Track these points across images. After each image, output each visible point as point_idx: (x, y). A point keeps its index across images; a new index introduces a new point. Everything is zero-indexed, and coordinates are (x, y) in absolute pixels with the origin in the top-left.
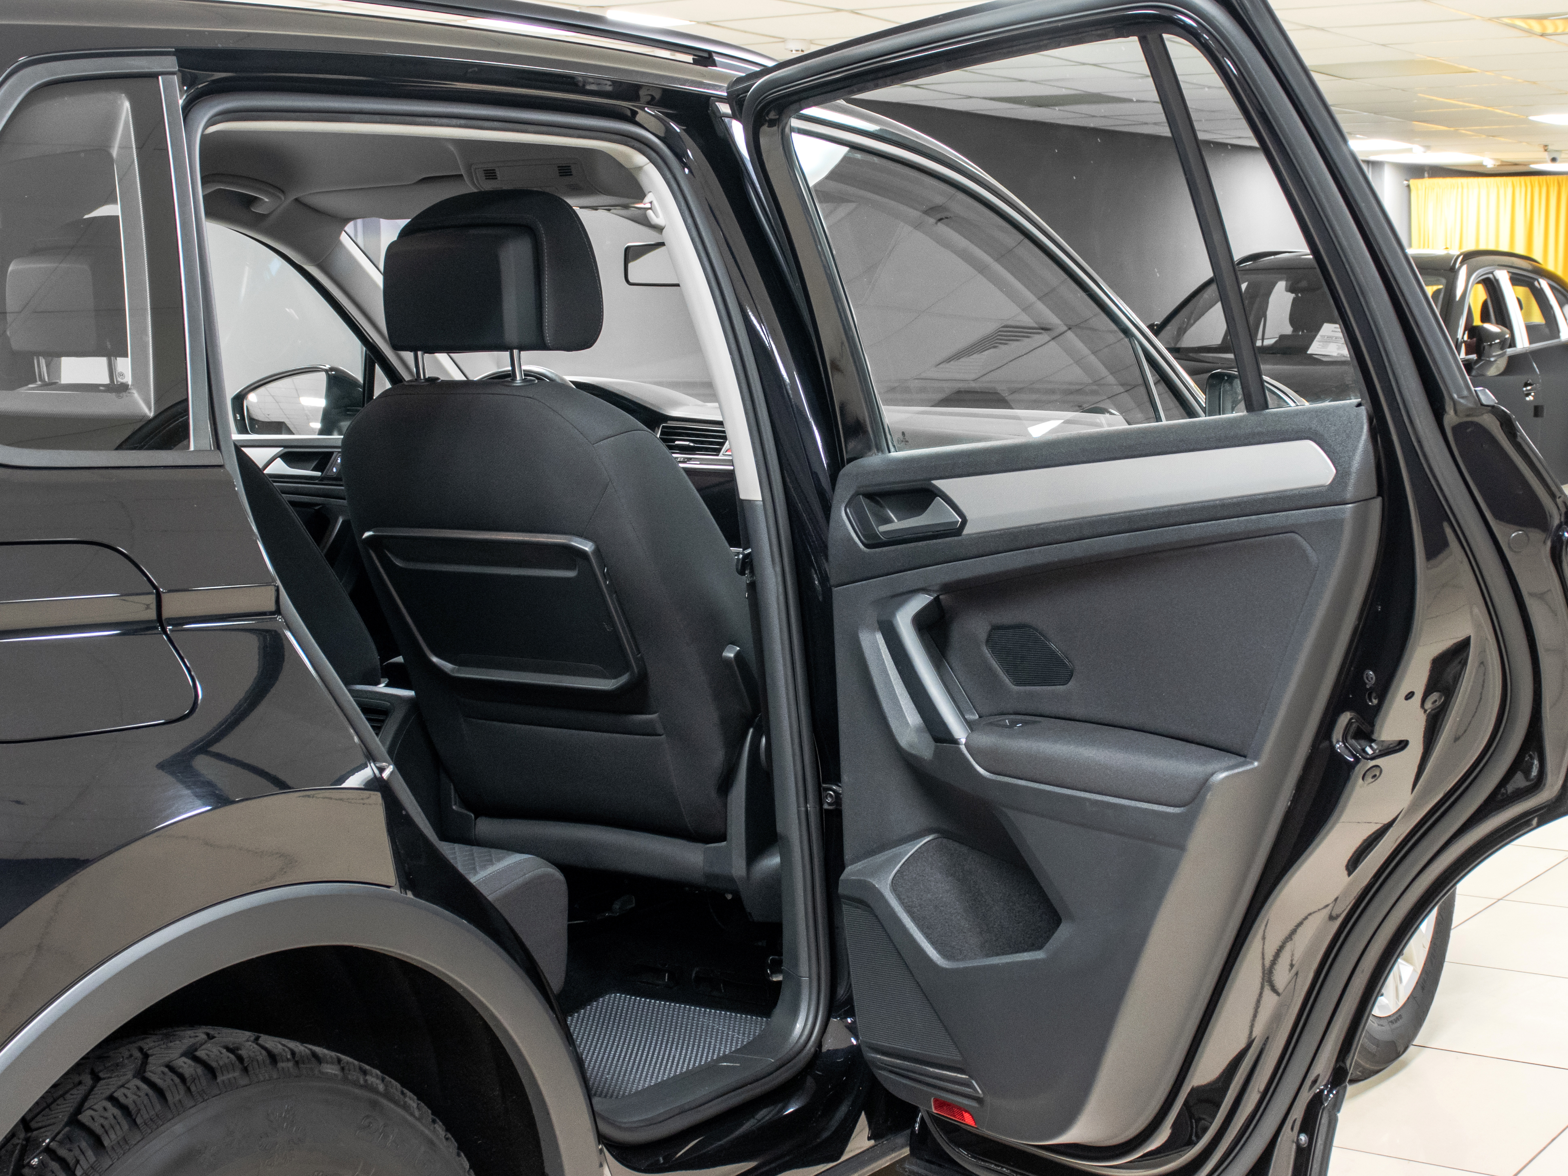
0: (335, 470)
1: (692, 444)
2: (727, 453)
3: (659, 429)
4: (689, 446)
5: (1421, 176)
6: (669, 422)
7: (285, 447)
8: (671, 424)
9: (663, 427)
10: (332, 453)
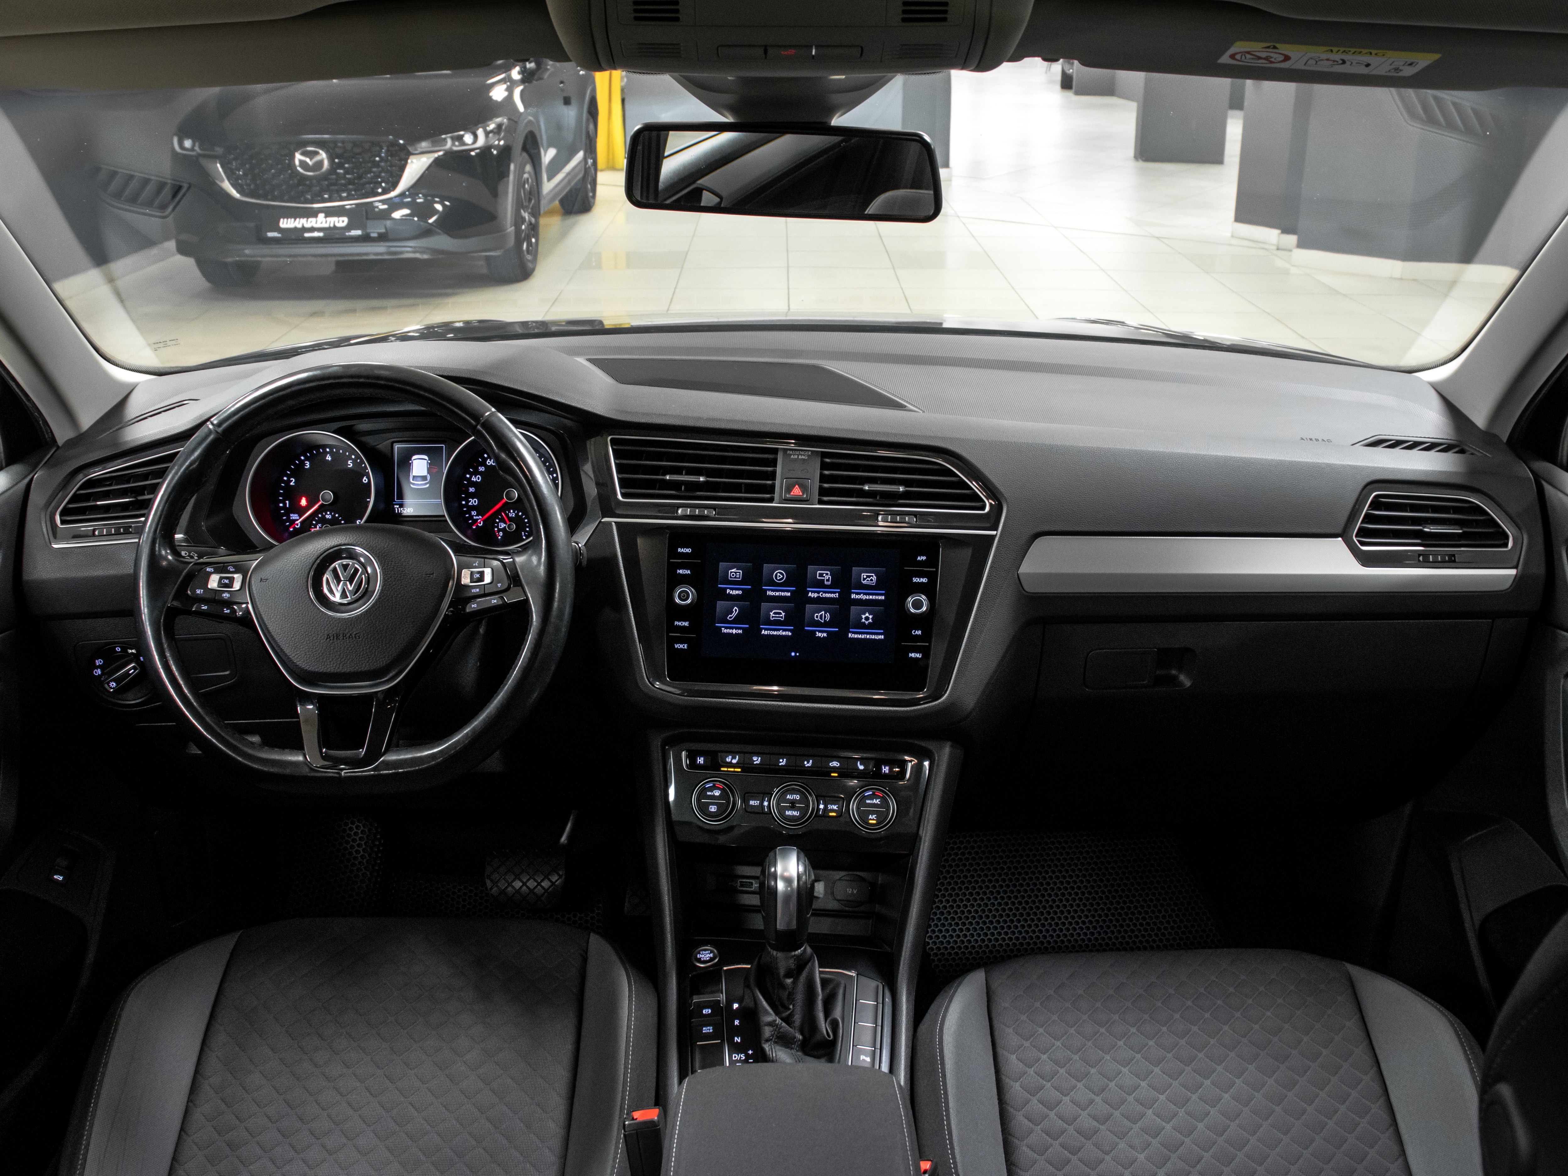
2: (791, 496)
9: (614, 442)
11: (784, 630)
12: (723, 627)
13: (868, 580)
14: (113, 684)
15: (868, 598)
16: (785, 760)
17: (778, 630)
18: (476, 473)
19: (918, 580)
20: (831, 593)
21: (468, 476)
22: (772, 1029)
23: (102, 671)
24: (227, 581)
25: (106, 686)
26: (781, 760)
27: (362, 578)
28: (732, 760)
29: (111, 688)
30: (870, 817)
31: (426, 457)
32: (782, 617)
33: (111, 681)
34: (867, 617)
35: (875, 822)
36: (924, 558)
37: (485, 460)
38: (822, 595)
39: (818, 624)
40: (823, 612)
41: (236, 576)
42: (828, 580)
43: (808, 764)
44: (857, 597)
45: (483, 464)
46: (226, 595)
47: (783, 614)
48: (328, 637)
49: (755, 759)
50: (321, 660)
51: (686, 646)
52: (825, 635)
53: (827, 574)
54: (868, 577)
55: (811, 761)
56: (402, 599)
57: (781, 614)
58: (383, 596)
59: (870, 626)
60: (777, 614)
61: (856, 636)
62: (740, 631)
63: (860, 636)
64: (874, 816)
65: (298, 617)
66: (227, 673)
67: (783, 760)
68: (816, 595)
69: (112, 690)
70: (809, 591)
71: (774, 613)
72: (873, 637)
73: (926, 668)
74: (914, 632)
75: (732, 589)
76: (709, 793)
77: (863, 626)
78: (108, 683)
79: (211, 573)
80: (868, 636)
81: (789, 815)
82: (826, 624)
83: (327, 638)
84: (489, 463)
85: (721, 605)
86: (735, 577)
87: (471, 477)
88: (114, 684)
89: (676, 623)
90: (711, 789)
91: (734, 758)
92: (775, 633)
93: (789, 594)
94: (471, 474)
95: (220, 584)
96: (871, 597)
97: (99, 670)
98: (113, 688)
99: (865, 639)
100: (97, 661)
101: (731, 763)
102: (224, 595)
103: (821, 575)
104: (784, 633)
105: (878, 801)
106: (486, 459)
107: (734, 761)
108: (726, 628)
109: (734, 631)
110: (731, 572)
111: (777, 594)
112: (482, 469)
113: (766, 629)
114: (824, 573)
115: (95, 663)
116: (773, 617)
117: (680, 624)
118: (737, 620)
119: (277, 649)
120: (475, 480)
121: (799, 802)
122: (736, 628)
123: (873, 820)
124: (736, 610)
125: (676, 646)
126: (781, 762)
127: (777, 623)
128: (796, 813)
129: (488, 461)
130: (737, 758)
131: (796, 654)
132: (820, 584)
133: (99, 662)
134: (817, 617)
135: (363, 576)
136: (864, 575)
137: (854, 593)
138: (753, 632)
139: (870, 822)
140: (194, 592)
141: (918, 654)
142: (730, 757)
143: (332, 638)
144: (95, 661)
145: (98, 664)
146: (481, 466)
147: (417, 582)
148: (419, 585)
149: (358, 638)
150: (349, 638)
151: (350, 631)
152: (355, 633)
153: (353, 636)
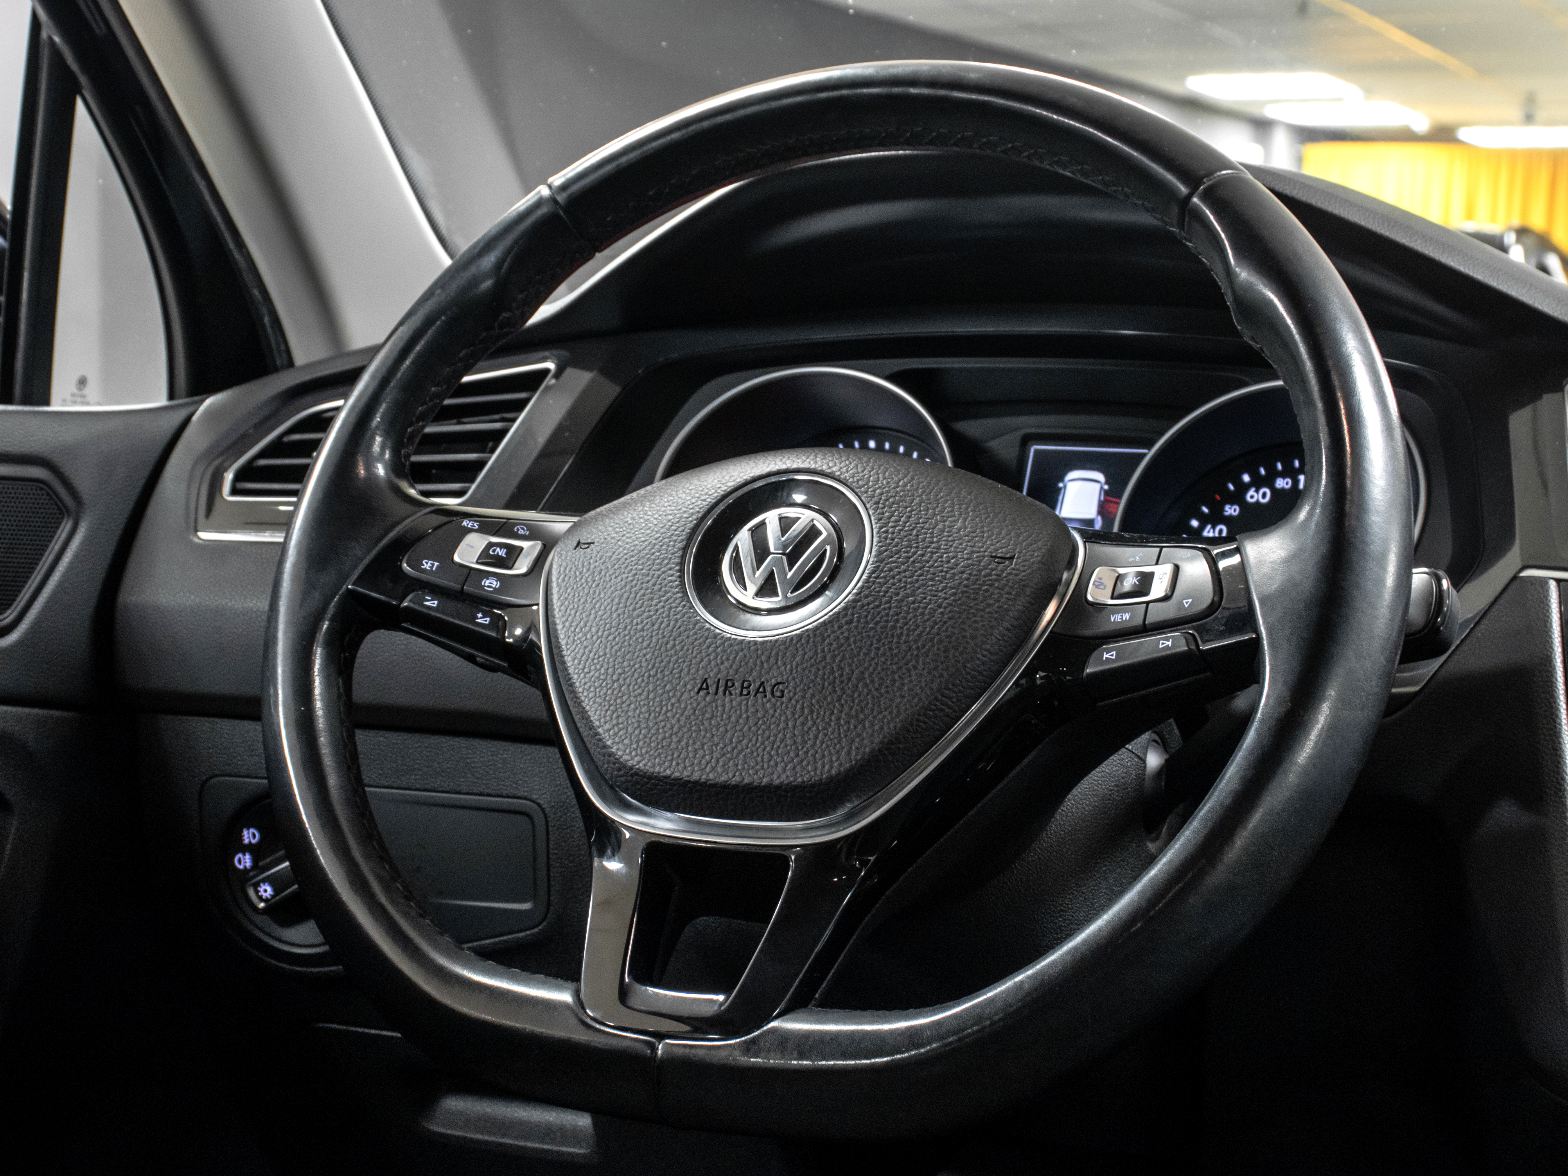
14: (266, 890)
18: (1216, 518)
21: (1195, 523)
23: (255, 861)
24: (502, 552)
25: (251, 892)
27: (826, 550)
29: (261, 899)
31: (1100, 477)
33: (264, 881)
37: (1243, 489)
41: (525, 544)
45: (1238, 497)
46: (490, 584)
48: (704, 686)
50: (673, 746)
56: (915, 609)
58: (866, 597)
65: (642, 630)
66: (526, 906)
69: (262, 905)
78: (256, 886)
79: (471, 530)
83: (701, 689)
84: (1252, 497)
87: (1202, 528)
88: (269, 889)
94: (1204, 521)
95: (486, 557)
97: (248, 856)
98: (266, 901)
100: (245, 832)
102: (486, 582)
106: (1246, 488)
112: (1232, 510)
115: (240, 838)
119: (577, 718)
120: (1210, 535)
129: (1252, 492)
133: (250, 836)
135: (828, 548)
140: (417, 566)
143: (712, 690)
144: (242, 832)
145: (246, 841)
146: (1232, 504)
147: (962, 572)
148: (967, 579)
149: (778, 694)
150: (758, 692)
151: (760, 676)
152: (773, 681)
153: (769, 689)
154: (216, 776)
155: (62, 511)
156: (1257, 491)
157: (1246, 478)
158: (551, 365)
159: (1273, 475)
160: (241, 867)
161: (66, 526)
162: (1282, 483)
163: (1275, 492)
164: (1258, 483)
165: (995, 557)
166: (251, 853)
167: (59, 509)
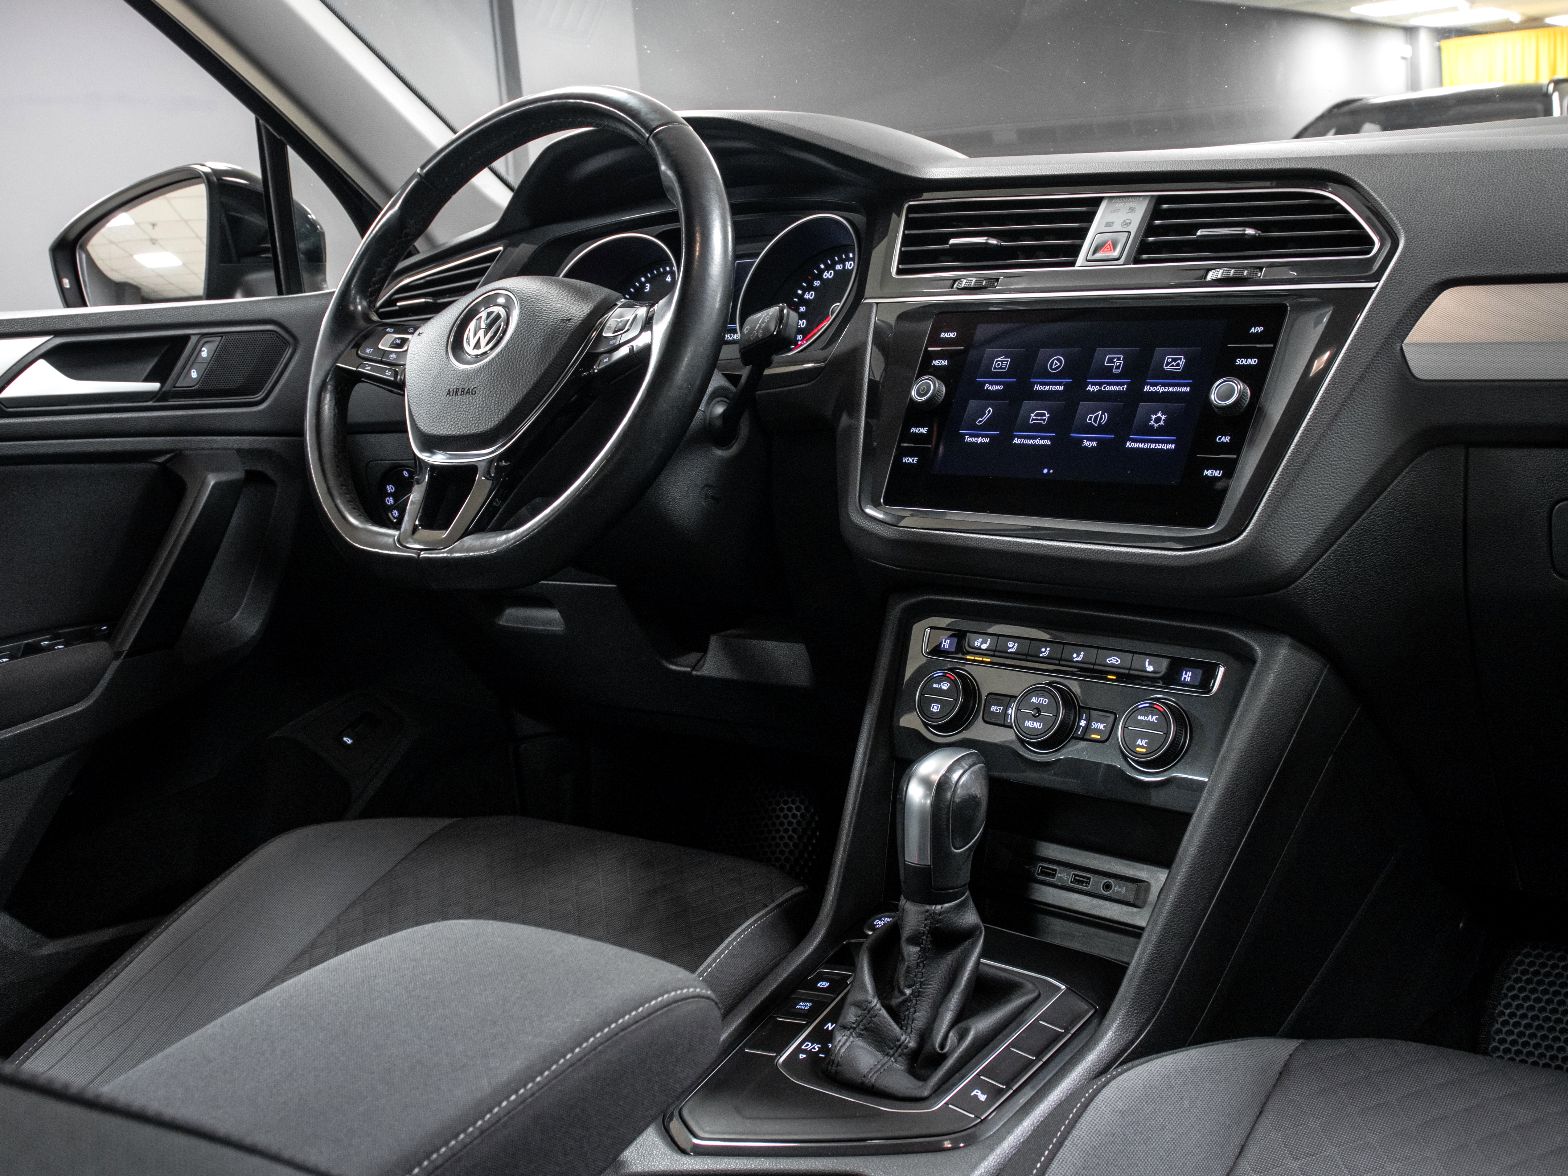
0: (194, 374)
1: (993, 242)
2: (1099, 255)
3: (899, 215)
4: (986, 246)
5: (1448, 37)
6: (926, 195)
7: (57, 333)
8: (930, 198)
9: (911, 209)
10: (187, 338)
11: (1043, 438)
12: (967, 434)
13: (1173, 366)
15: (1166, 390)
16: (1048, 649)
17: (1035, 438)
18: (810, 288)
19: (1244, 361)
20: (1117, 384)
21: (800, 292)
22: (860, 1012)
23: (396, 500)
24: (399, 341)
25: (390, 514)
26: (1043, 650)
27: (501, 326)
28: (981, 644)
30: (1139, 742)
32: (1044, 420)
34: (1157, 419)
35: (1144, 750)
36: (1260, 329)
37: (821, 272)
38: (1104, 388)
39: (1090, 429)
40: (1100, 412)
41: (409, 337)
42: (1118, 367)
43: (1078, 657)
44: (1152, 389)
45: (819, 277)
46: (393, 356)
47: (1047, 415)
49: (1010, 645)
50: (438, 421)
51: (916, 459)
52: (1095, 444)
53: (1119, 359)
54: (1174, 360)
55: (1082, 653)
57: (1044, 415)
59: (1161, 431)
60: (1039, 416)
61: (1136, 445)
62: (987, 440)
63: (1141, 446)
64: (1144, 742)
65: (431, 370)
67: (1046, 650)
68: (1096, 388)
69: (395, 520)
70: (1090, 383)
71: (1036, 415)
72: (1160, 447)
73: (1225, 490)
74: (1220, 439)
75: (992, 384)
76: (935, 686)
77: (1151, 431)
78: (391, 512)
79: (388, 333)
80: (1153, 446)
81: (1029, 727)
82: (1101, 429)
84: (826, 276)
85: (973, 404)
86: (1001, 368)
87: (804, 294)
88: (397, 512)
89: (914, 430)
90: (939, 680)
91: (984, 642)
92: (1030, 442)
93: (1062, 388)
94: (805, 290)
95: (392, 344)
96: (1171, 389)
97: (391, 498)
99: (1149, 450)
101: (979, 648)
102: (391, 356)
103: (1111, 360)
104: (1041, 442)
105: (1154, 717)
107: (984, 647)
108: (971, 436)
109: (980, 440)
110: (997, 361)
111: (1047, 388)
112: (817, 283)
113: (1019, 437)
114: (1115, 358)
115: (386, 489)
116: (1033, 420)
117: (917, 431)
118: (986, 426)
120: (807, 297)
121: (1047, 708)
122: (983, 436)
123: (1142, 747)
124: (989, 412)
125: (905, 460)
126: (1043, 652)
127: (1038, 428)
128: (1037, 725)
129: (825, 273)
130: (988, 642)
131: (1049, 471)
132: (1106, 374)
133: (390, 489)
134: (1090, 419)
135: (502, 323)
136: (1168, 358)
137: (1148, 384)
138: (1001, 443)
139: (1138, 749)
140: (364, 351)
141: (1218, 472)
142: (980, 640)
144: (386, 487)
145: (389, 491)
146: (817, 280)
147: (548, 329)
148: (550, 331)
149: (474, 393)
150: (467, 393)
151: (468, 385)
152: (473, 387)
153: (471, 391)
154: (372, 461)
155: (286, 344)
156: (828, 273)
157: (822, 266)
158: (501, 248)
159: (834, 263)
160: (389, 504)
161: (289, 351)
162: (839, 267)
163: (835, 271)
164: (828, 268)
165: (563, 320)
166: (392, 497)
167: (284, 343)
